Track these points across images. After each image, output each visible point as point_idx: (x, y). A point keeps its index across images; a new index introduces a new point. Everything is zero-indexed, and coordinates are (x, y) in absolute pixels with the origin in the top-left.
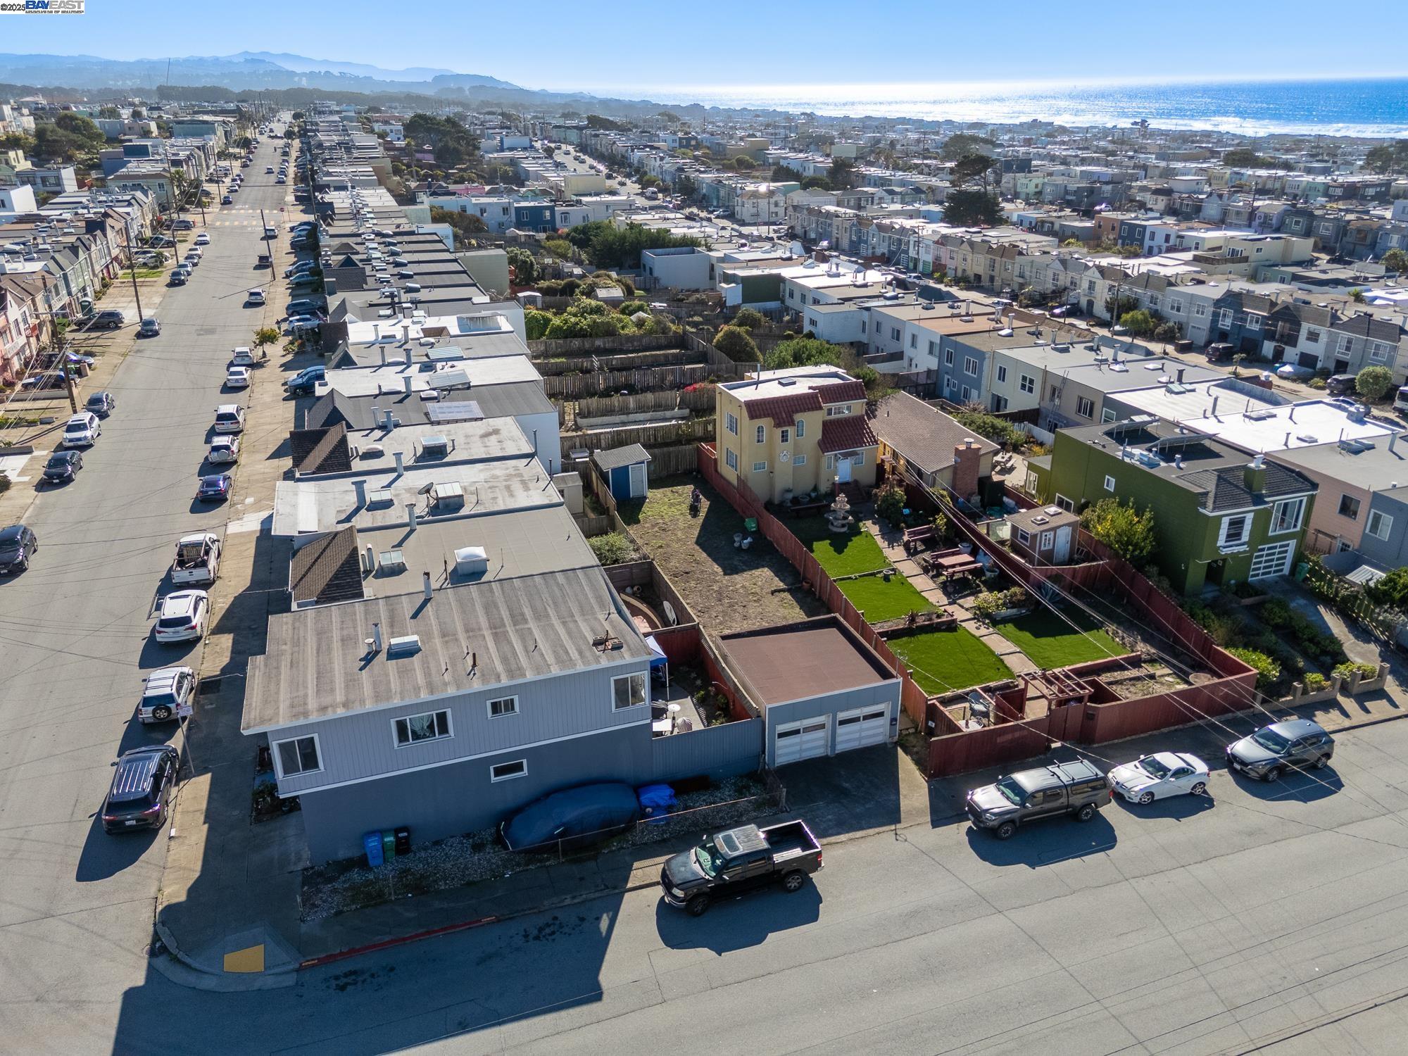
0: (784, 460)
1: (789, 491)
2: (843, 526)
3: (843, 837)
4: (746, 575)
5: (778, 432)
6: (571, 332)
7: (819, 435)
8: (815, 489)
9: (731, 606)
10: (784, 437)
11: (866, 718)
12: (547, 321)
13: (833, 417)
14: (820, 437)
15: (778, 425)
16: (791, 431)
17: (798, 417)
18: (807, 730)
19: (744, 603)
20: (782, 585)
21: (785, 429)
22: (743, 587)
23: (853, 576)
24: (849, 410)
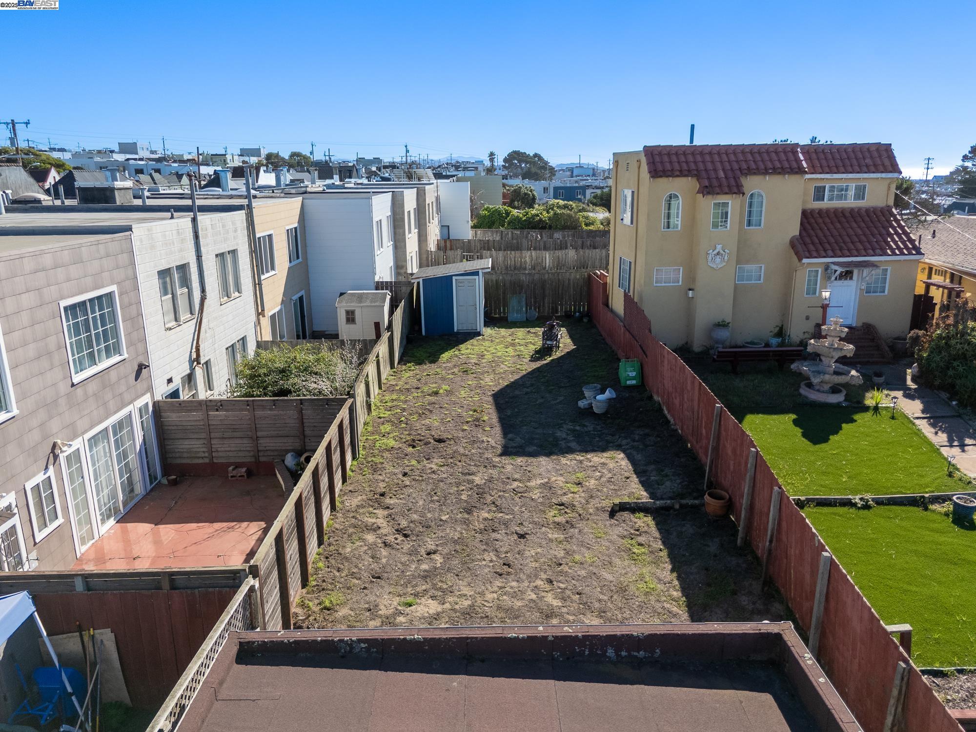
0: (718, 263)
1: (722, 325)
2: (835, 390)
4: (568, 461)
6: (530, 223)
7: (794, 230)
8: (781, 333)
9: (491, 527)
10: (720, 218)
12: (508, 214)
13: (826, 204)
14: (797, 232)
15: (707, 190)
16: (732, 203)
17: (753, 184)
19: (527, 528)
20: (643, 496)
21: (722, 199)
22: (547, 486)
23: (857, 499)
24: (860, 193)
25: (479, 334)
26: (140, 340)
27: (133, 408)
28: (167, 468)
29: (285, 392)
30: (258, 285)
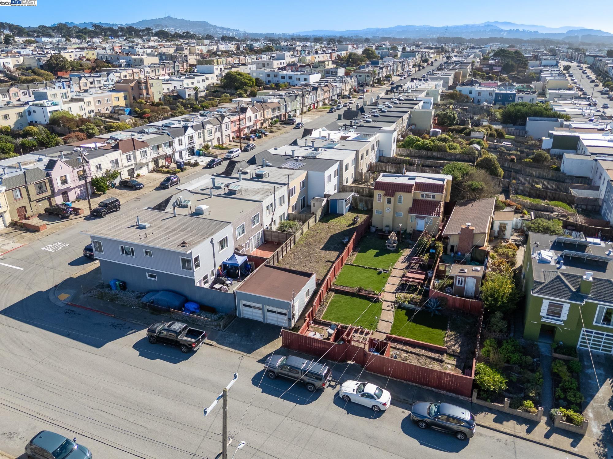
0: (388, 212)
1: (387, 226)
2: (393, 247)
3: (226, 348)
4: (327, 252)
5: (386, 198)
7: (410, 205)
9: (307, 260)
10: (389, 202)
11: (279, 313)
13: (424, 199)
15: (385, 195)
16: (392, 199)
17: (398, 194)
18: (254, 307)
19: (312, 261)
20: (334, 260)
21: (389, 197)
22: (320, 256)
23: (366, 267)
24: (433, 197)
25: (343, 215)
26: (262, 220)
27: (260, 231)
28: (265, 241)
29: (284, 231)
30: (289, 200)
